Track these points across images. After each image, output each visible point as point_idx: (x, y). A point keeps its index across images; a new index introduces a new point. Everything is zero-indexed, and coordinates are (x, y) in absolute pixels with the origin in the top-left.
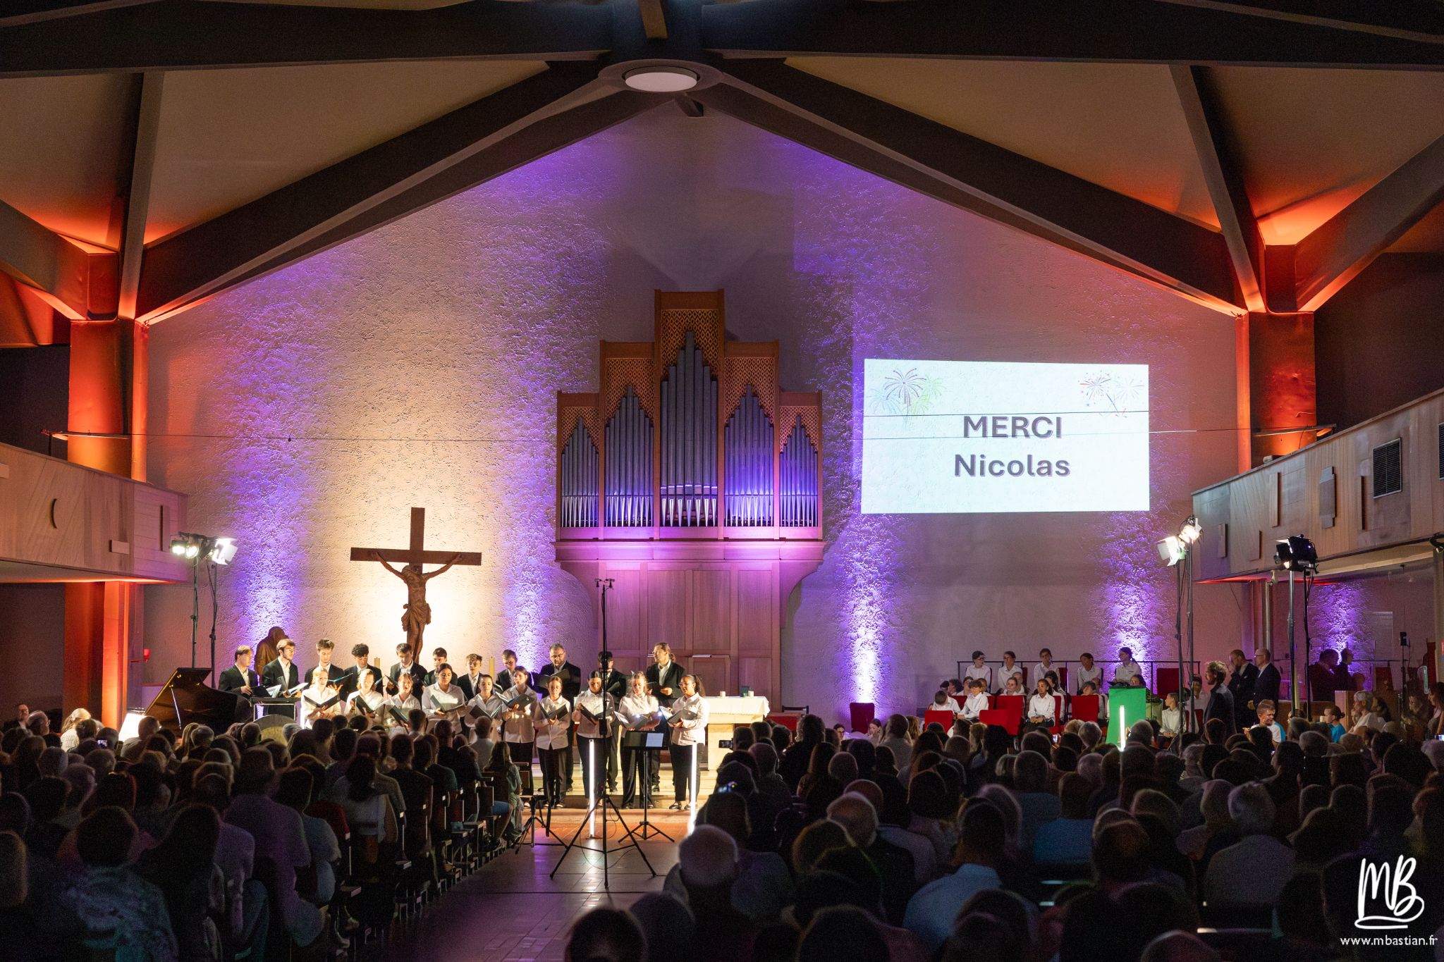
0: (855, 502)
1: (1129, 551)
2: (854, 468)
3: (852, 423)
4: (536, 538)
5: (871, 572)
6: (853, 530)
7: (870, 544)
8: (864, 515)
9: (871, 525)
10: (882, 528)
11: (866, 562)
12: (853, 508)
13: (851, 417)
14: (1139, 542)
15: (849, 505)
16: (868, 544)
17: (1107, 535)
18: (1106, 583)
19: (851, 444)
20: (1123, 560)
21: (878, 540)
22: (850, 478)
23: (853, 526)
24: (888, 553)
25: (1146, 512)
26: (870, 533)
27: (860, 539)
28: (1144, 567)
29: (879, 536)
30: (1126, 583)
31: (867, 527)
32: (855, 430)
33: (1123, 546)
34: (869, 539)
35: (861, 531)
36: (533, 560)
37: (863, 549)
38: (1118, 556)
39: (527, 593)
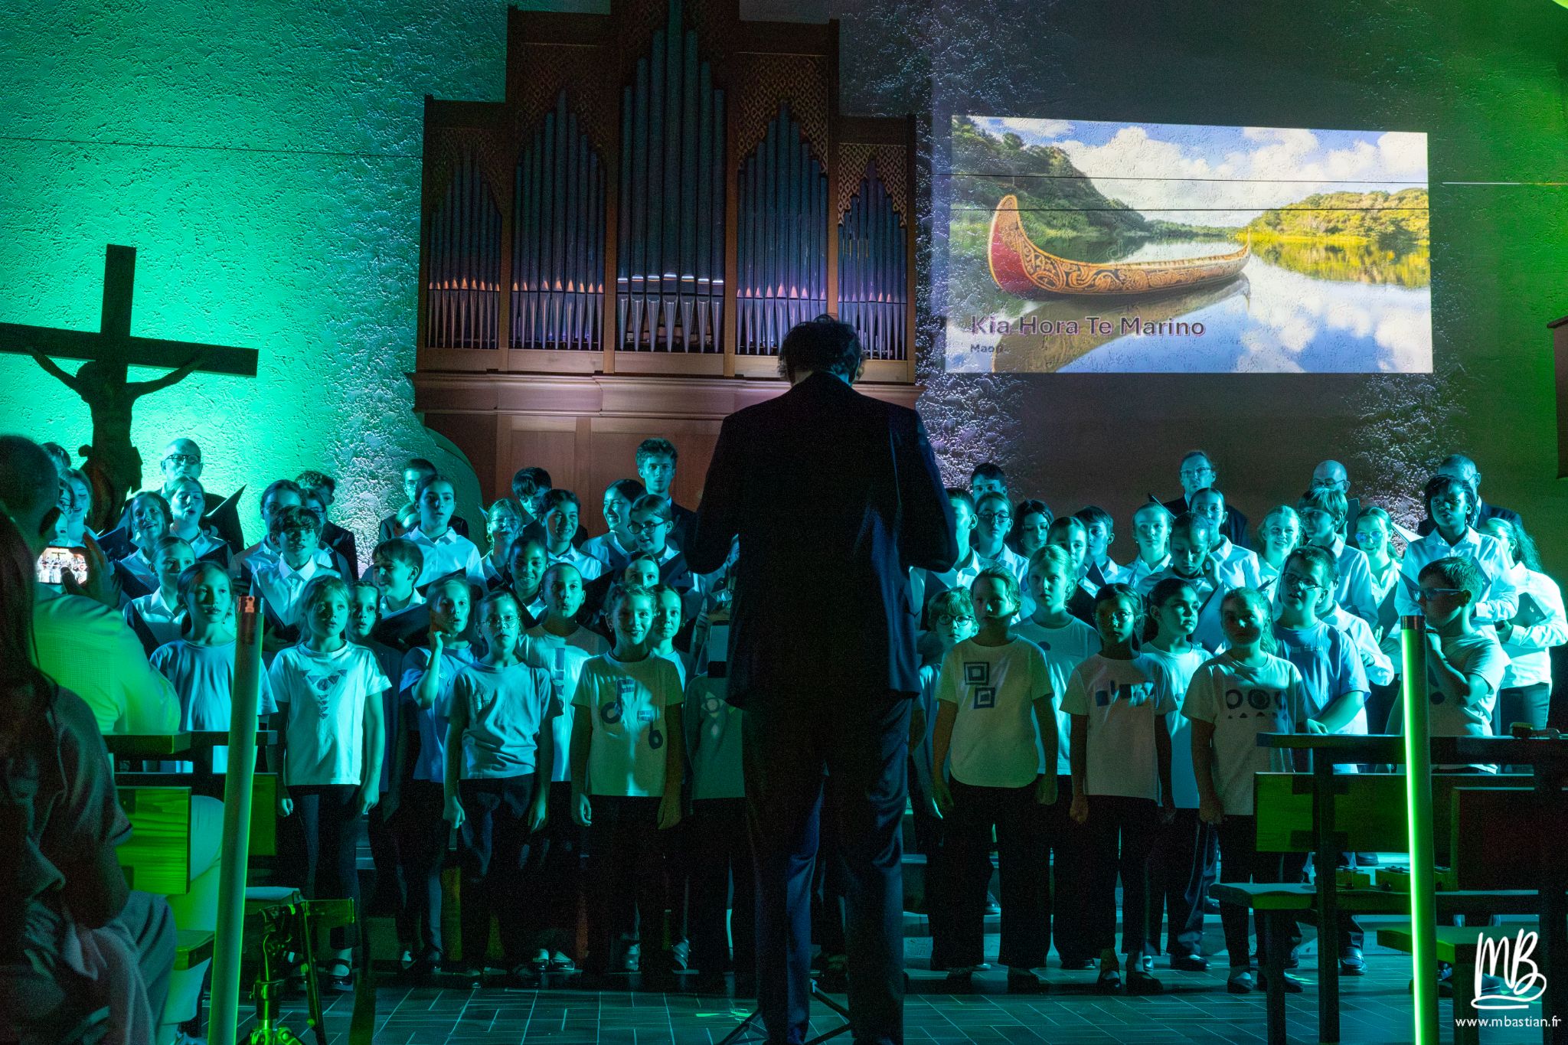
0: (934, 355)
1: (1399, 439)
2: (934, 295)
3: (931, 221)
4: (380, 400)
5: (961, 471)
6: (931, 399)
7: (962, 424)
8: (951, 375)
9: (963, 393)
10: (981, 396)
11: (955, 454)
12: (932, 364)
13: (929, 212)
14: (1416, 425)
15: (924, 358)
16: (957, 423)
17: (1363, 412)
18: (1364, 492)
19: (929, 256)
20: (1390, 455)
21: (973, 418)
22: (928, 313)
23: (931, 393)
24: (990, 441)
25: (1427, 375)
26: (961, 406)
27: (943, 415)
28: (1426, 468)
29: (977, 411)
30: (1397, 494)
31: (954, 396)
32: (936, 233)
33: (1391, 432)
34: (960, 415)
35: (945, 403)
36: (374, 438)
37: (950, 431)
38: (1380, 447)
39: (361, 495)
